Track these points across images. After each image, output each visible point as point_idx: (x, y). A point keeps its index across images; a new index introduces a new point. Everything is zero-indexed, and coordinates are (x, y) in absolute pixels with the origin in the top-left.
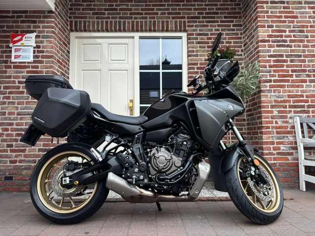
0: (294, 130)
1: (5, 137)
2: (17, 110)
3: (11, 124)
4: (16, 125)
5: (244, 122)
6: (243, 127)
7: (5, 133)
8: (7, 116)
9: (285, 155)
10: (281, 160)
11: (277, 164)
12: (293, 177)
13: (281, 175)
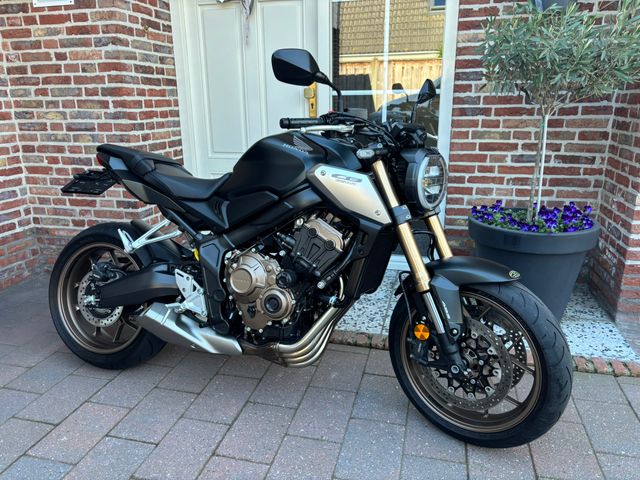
1: (55, 176)
2: (65, 119)
3: (60, 150)
4: (71, 152)
7: (54, 166)
8: (50, 132)
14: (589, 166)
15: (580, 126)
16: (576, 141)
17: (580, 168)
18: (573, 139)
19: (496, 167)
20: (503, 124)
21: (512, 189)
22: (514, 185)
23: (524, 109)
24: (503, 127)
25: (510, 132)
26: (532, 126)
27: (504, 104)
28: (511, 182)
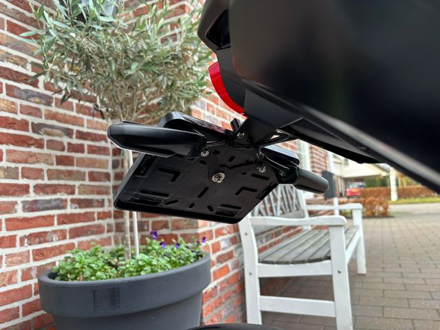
5: (107, 184)
6: (105, 197)
9: (226, 260)
10: (221, 276)
11: (219, 288)
12: (235, 309)
13: (223, 313)
14: (100, 210)
15: (88, 166)
16: (87, 182)
17: (93, 213)
18: (84, 180)
19: (3, 222)
20: (7, 155)
21: (29, 251)
22: (30, 244)
23: (31, 138)
24: (8, 161)
25: (17, 168)
26: (43, 162)
27: (5, 127)
28: (26, 240)
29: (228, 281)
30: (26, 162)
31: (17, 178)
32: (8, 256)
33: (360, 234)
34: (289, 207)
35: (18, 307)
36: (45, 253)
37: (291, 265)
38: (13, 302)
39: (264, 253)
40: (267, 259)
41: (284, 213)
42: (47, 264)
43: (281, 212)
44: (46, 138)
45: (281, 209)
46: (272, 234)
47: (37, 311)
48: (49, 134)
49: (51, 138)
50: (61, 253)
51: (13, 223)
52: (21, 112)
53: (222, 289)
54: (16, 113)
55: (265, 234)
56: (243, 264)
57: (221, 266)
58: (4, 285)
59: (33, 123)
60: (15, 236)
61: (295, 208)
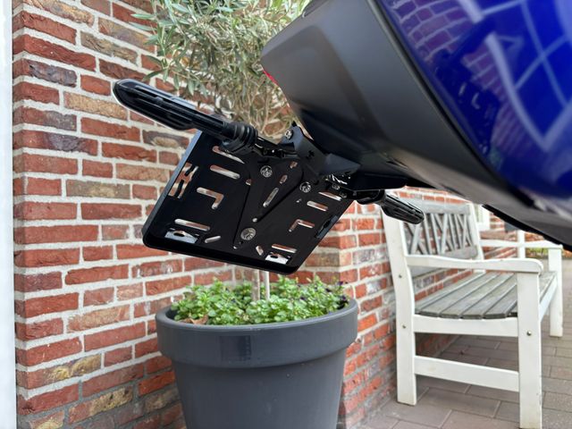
0: (380, 231)
9: (372, 308)
10: (367, 327)
11: (363, 342)
12: (382, 369)
13: (369, 374)
19: (114, 248)
20: (117, 170)
21: (141, 284)
22: (143, 276)
23: (143, 150)
24: (118, 177)
25: (128, 186)
26: (156, 179)
27: (115, 137)
28: (139, 271)
29: (374, 334)
30: (137, 179)
31: (127, 197)
32: (120, 288)
33: (557, 283)
34: (458, 242)
35: (131, 348)
36: (159, 286)
37: (460, 320)
38: (125, 341)
39: (423, 302)
40: (427, 310)
41: (450, 250)
42: (161, 300)
43: (447, 248)
44: (159, 149)
45: (447, 244)
46: (433, 277)
47: (151, 352)
48: (161, 145)
49: (164, 149)
50: (176, 287)
51: (124, 250)
52: (132, 119)
53: (367, 344)
54: (126, 120)
55: (424, 277)
56: (394, 314)
57: (367, 314)
58: (116, 322)
59: (144, 131)
60: (127, 265)
61: (465, 243)
